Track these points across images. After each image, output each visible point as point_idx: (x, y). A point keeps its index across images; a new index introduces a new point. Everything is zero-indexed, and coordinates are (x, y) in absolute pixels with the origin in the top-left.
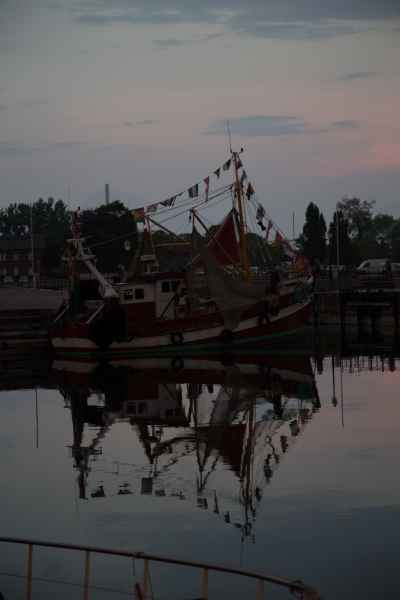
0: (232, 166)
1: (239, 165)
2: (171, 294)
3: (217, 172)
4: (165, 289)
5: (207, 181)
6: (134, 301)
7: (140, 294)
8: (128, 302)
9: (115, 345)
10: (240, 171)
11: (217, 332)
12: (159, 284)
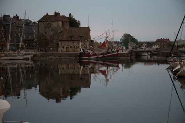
1: (106, 33)
3: (102, 34)
4: (91, 51)
7: (88, 51)
8: (86, 52)
9: (81, 58)
11: (96, 57)
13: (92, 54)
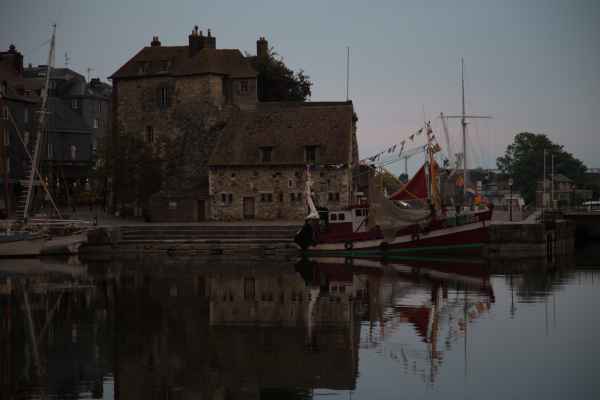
0: (425, 132)
1: (430, 132)
2: (363, 218)
3: (412, 137)
4: (358, 214)
5: (403, 143)
6: (338, 221)
7: (342, 217)
8: (333, 222)
9: (311, 248)
10: (431, 135)
11: (378, 243)
12: (354, 211)
13: (363, 229)
